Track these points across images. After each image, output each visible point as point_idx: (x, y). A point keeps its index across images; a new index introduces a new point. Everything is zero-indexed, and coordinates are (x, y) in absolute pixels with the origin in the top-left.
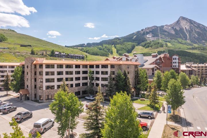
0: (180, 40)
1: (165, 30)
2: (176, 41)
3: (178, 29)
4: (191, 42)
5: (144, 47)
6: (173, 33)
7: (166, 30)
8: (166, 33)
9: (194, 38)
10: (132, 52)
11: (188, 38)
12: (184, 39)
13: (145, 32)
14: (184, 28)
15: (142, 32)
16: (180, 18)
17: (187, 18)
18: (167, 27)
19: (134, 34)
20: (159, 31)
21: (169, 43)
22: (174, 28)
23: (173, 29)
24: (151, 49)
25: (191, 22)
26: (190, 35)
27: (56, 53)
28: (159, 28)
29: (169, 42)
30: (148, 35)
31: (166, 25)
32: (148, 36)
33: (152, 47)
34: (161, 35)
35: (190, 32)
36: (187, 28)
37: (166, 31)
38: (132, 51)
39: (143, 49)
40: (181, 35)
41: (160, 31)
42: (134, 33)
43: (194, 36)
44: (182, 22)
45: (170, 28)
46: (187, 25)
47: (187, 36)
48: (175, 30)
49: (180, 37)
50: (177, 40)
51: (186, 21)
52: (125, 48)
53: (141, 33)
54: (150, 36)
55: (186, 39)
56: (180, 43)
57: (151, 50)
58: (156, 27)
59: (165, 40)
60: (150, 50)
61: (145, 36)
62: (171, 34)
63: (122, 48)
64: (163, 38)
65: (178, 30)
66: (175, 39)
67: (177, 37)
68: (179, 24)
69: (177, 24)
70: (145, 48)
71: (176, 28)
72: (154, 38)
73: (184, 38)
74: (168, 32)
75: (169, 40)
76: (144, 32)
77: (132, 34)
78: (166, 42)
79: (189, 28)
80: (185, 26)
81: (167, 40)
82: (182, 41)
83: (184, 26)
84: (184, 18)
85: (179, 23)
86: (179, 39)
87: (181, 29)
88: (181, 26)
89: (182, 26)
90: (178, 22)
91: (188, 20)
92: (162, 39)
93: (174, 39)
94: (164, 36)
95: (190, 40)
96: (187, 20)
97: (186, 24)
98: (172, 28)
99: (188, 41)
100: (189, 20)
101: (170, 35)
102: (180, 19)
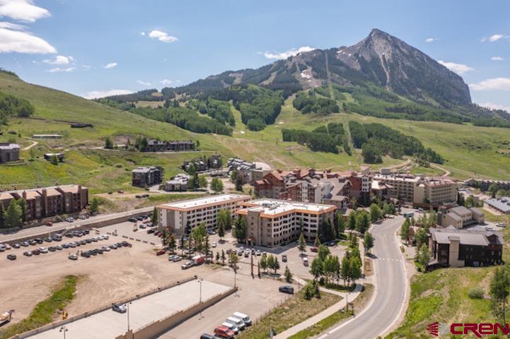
0: (371, 86)
1: (338, 60)
2: (364, 89)
3: (368, 58)
4: (395, 91)
5: (299, 110)
6: (358, 67)
7: (342, 60)
8: (341, 68)
9: (400, 82)
10: (276, 123)
11: (388, 81)
12: (380, 83)
13: (297, 63)
14: (381, 57)
15: (290, 65)
16: (371, 33)
17: (387, 34)
18: (344, 53)
19: (271, 69)
20: (327, 64)
21: (349, 95)
22: (360, 56)
23: (358, 57)
24: (316, 117)
25: (394, 43)
26: (391, 74)
27: (151, 143)
28: (326, 55)
29: (350, 92)
30: (304, 73)
31: (342, 48)
32: (303, 75)
33: (316, 112)
34: (332, 75)
35: (393, 66)
36: (387, 57)
37: (342, 64)
38: (276, 119)
39: (297, 116)
40: (374, 73)
41: (329, 63)
42: (271, 66)
43: (400, 77)
44: (376, 42)
45: (350, 55)
46: (387, 50)
47: (386, 78)
48: (362, 61)
49: (372, 79)
50: (365, 86)
51: (385, 41)
52: (260, 112)
53: (287, 66)
54: (308, 77)
55: (384, 84)
56: (370, 93)
57: (315, 119)
58: (320, 53)
59: (341, 87)
60: (312, 118)
61: (296, 75)
62: (354, 71)
63: (254, 112)
64: (336, 82)
65: (367, 61)
66: (362, 85)
67: (365, 79)
68: (370, 48)
69: (366, 46)
70: (303, 113)
71: (364, 56)
72: (317, 80)
73: (380, 80)
74: (347, 67)
75: (349, 85)
76: (294, 64)
77: (267, 66)
78: (343, 91)
79: (390, 58)
80: (383, 51)
81: (344, 87)
82: (375, 89)
83: (381, 53)
84: (380, 34)
85: (371, 45)
86: (368, 83)
87: (375, 60)
88: (375, 52)
89: (377, 52)
90: (368, 43)
91: (389, 39)
92: (335, 84)
93: (358, 84)
94: (337, 76)
95: (392, 86)
96: (387, 39)
97: (385, 48)
98: (355, 55)
99: (388, 89)
100: (392, 37)
101: (350, 73)
102: (372, 35)
